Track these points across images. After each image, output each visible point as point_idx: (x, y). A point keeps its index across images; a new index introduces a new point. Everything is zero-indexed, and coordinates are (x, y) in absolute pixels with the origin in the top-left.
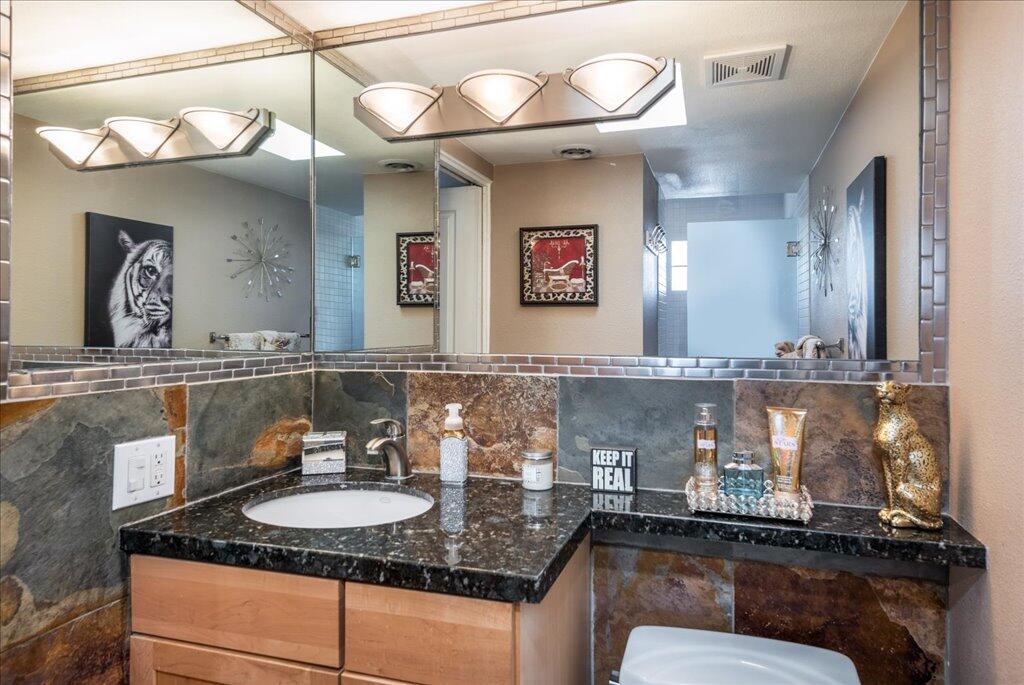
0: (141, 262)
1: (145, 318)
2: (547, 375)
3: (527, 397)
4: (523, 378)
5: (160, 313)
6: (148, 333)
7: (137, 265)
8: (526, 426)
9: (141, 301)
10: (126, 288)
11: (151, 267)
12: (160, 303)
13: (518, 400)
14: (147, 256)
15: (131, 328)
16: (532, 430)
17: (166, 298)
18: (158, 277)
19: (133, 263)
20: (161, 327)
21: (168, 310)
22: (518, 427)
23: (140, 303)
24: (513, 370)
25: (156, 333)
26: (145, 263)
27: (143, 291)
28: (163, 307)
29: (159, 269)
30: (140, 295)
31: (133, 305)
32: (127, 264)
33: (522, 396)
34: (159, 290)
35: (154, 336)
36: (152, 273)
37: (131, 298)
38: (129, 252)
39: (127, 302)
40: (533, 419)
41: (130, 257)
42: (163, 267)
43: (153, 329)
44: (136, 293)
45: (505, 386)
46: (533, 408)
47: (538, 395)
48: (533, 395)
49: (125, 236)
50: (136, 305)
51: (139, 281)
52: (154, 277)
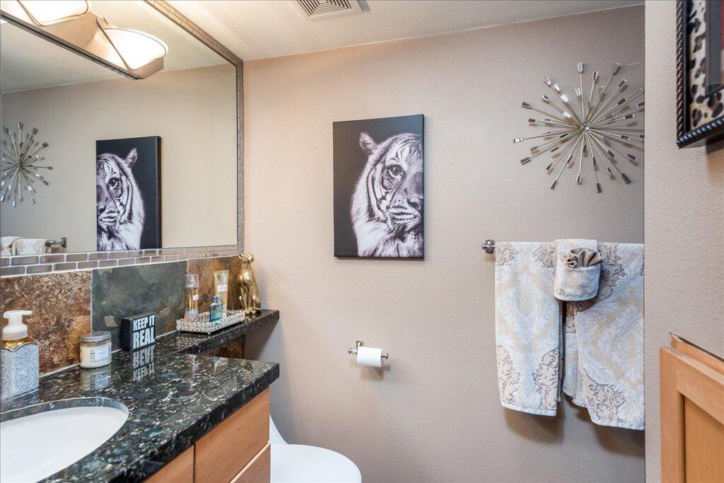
0: (384, 162)
1: (389, 222)
2: (82, 270)
3: (65, 293)
4: (61, 276)
5: (408, 217)
6: (394, 238)
7: (380, 167)
8: (65, 319)
9: (384, 204)
10: (368, 192)
11: (395, 166)
12: (406, 205)
13: (57, 297)
14: (391, 154)
15: (373, 234)
16: (70, 321)
17: (415, 199)
18: (404, 177)
19: (375, 165)
20: (409, 232)
21: (417, 213)
22: (58, 321)
23: (383, 206)
24: (49, 269)
25: (403, 239)
26: (388, 164)
27: (387, 193)
28: (411, 210)
29: (405, 167)
30: (384, 198)
31: (375, 209)
32: (369, 166)
33: (60, 292)
34: (405, 190)
35: (400, 242)
36: (395, 173)
37: (374, 202)
38: (371, 154)
39: (370, 205)
40: (70, 311)
41: (372, 159)
42: (410, 164)
43: (400, 235)
44: (379, 196)
45: (42, 286)
46: (71, 302)
47: (75, 289)
48: (70, 290)
49: (366, 138)
50: (379, 208)
51: (382, 183)
52: (399, 177)
